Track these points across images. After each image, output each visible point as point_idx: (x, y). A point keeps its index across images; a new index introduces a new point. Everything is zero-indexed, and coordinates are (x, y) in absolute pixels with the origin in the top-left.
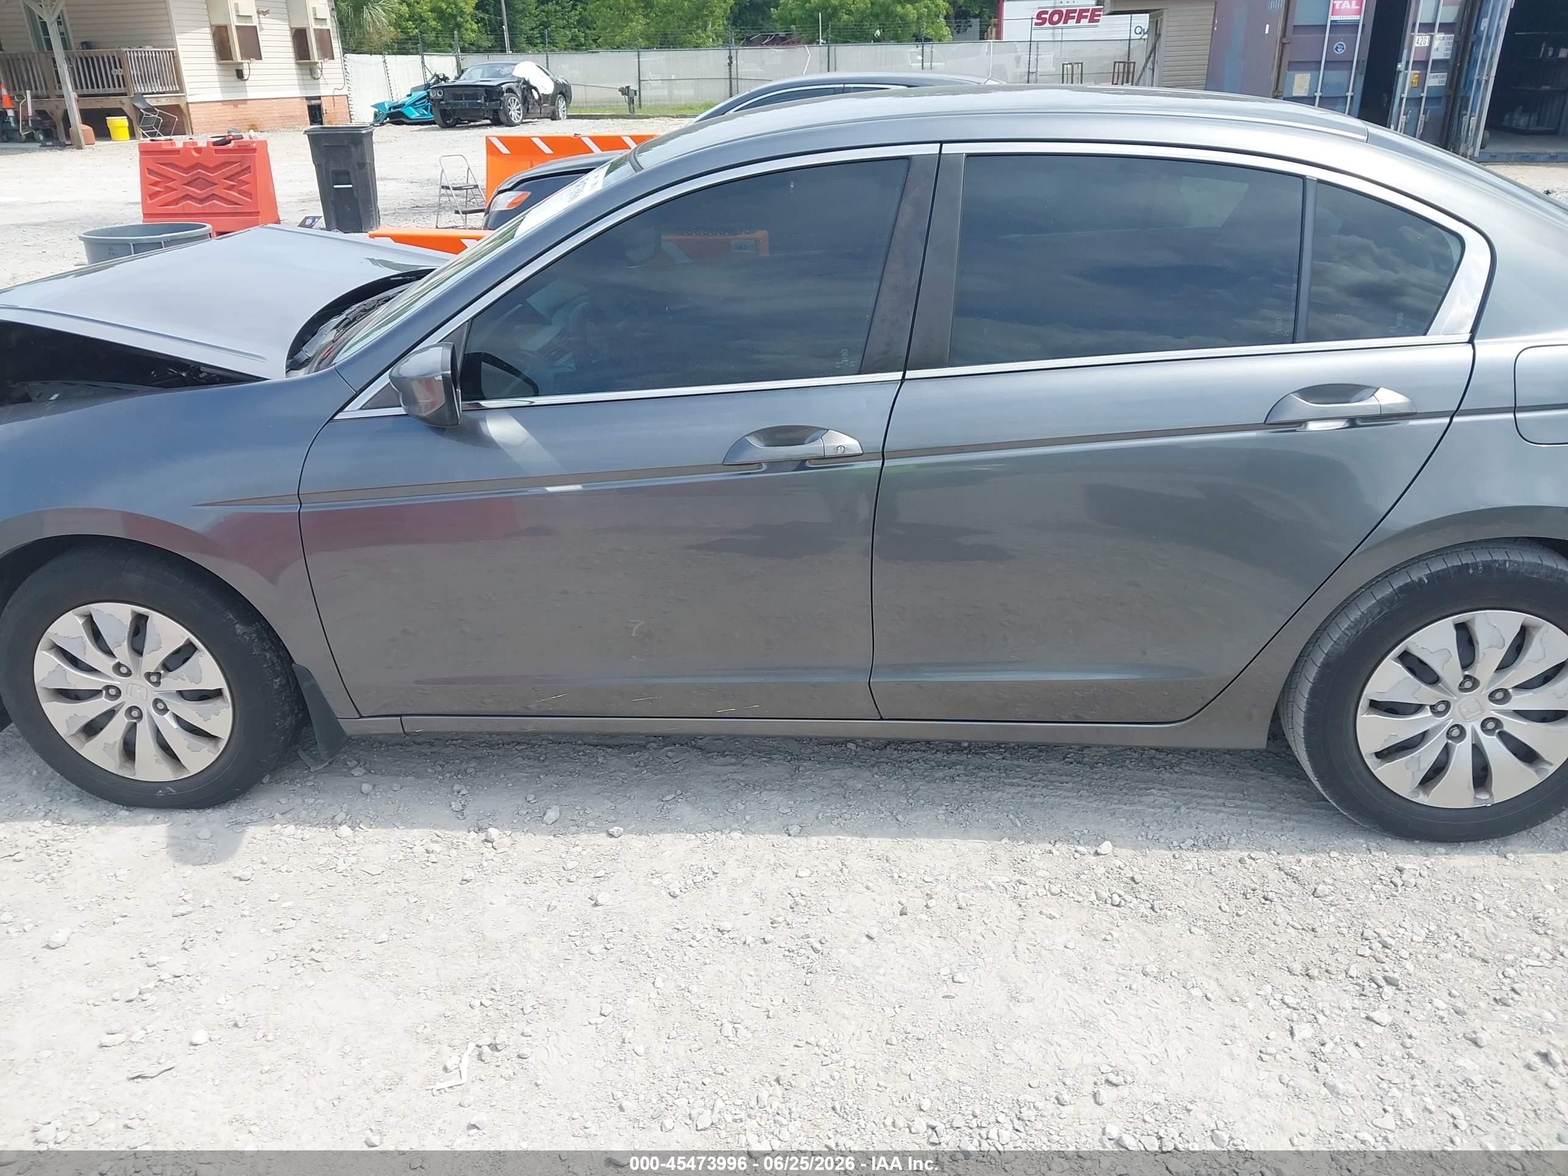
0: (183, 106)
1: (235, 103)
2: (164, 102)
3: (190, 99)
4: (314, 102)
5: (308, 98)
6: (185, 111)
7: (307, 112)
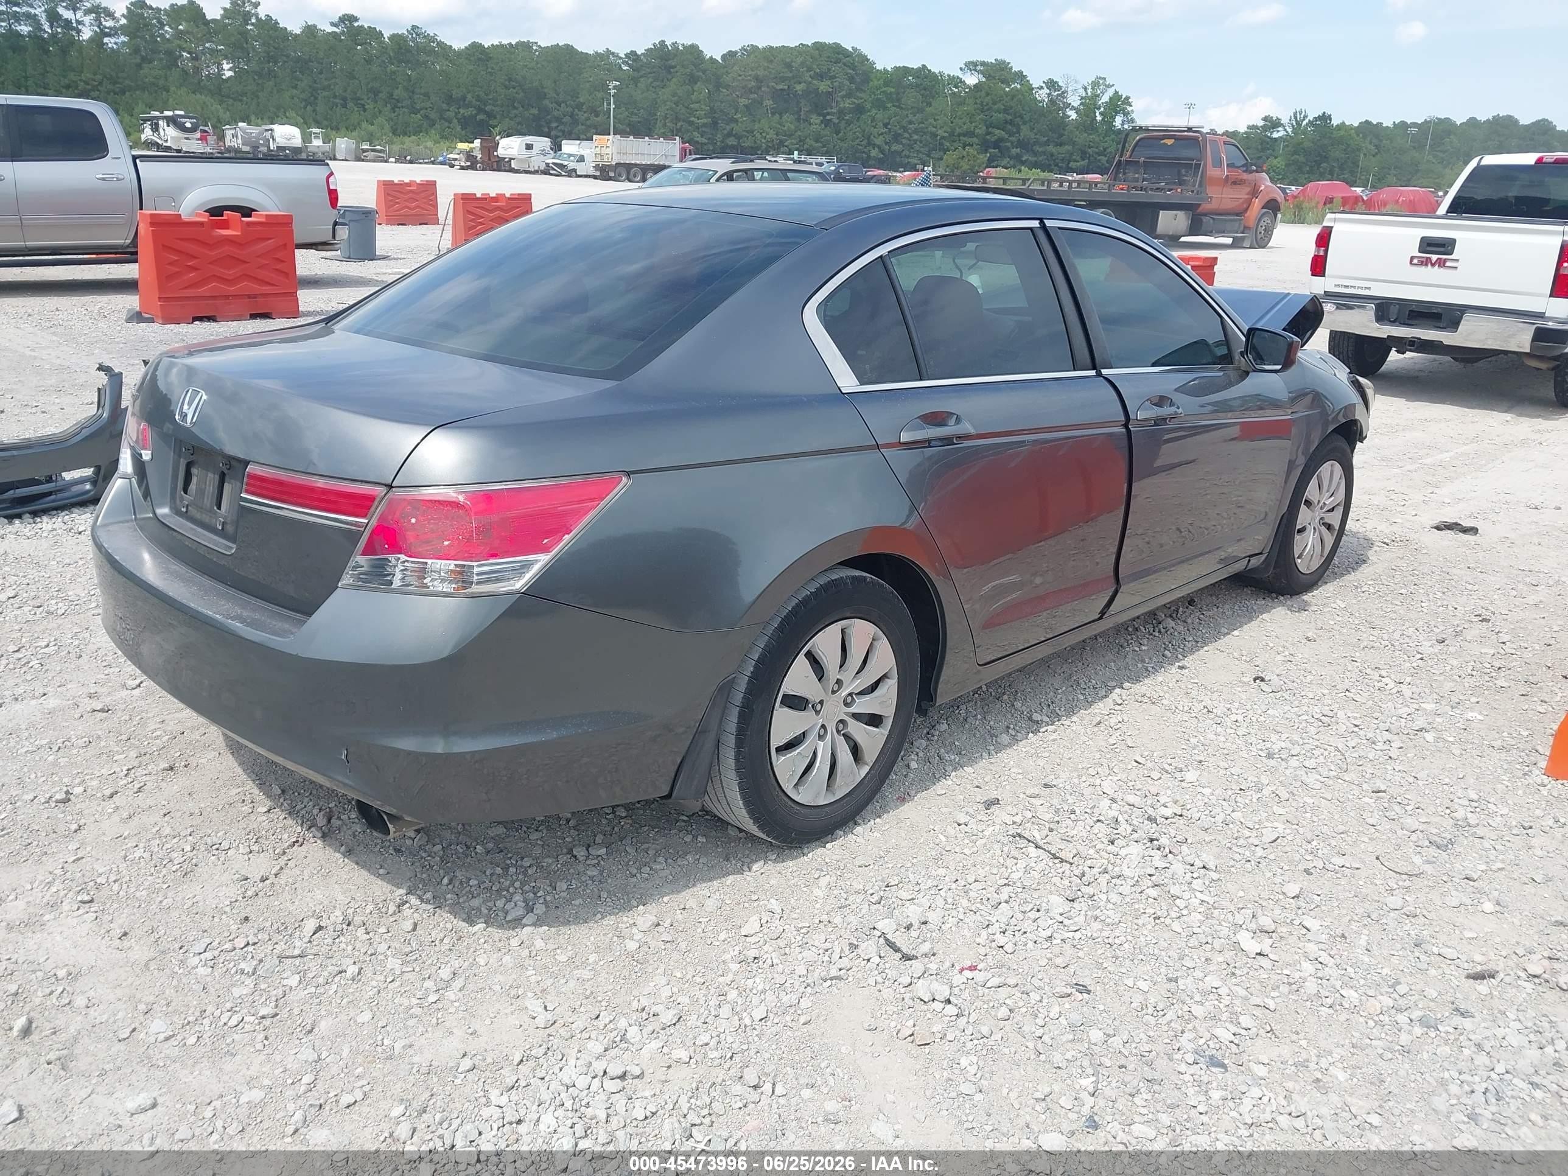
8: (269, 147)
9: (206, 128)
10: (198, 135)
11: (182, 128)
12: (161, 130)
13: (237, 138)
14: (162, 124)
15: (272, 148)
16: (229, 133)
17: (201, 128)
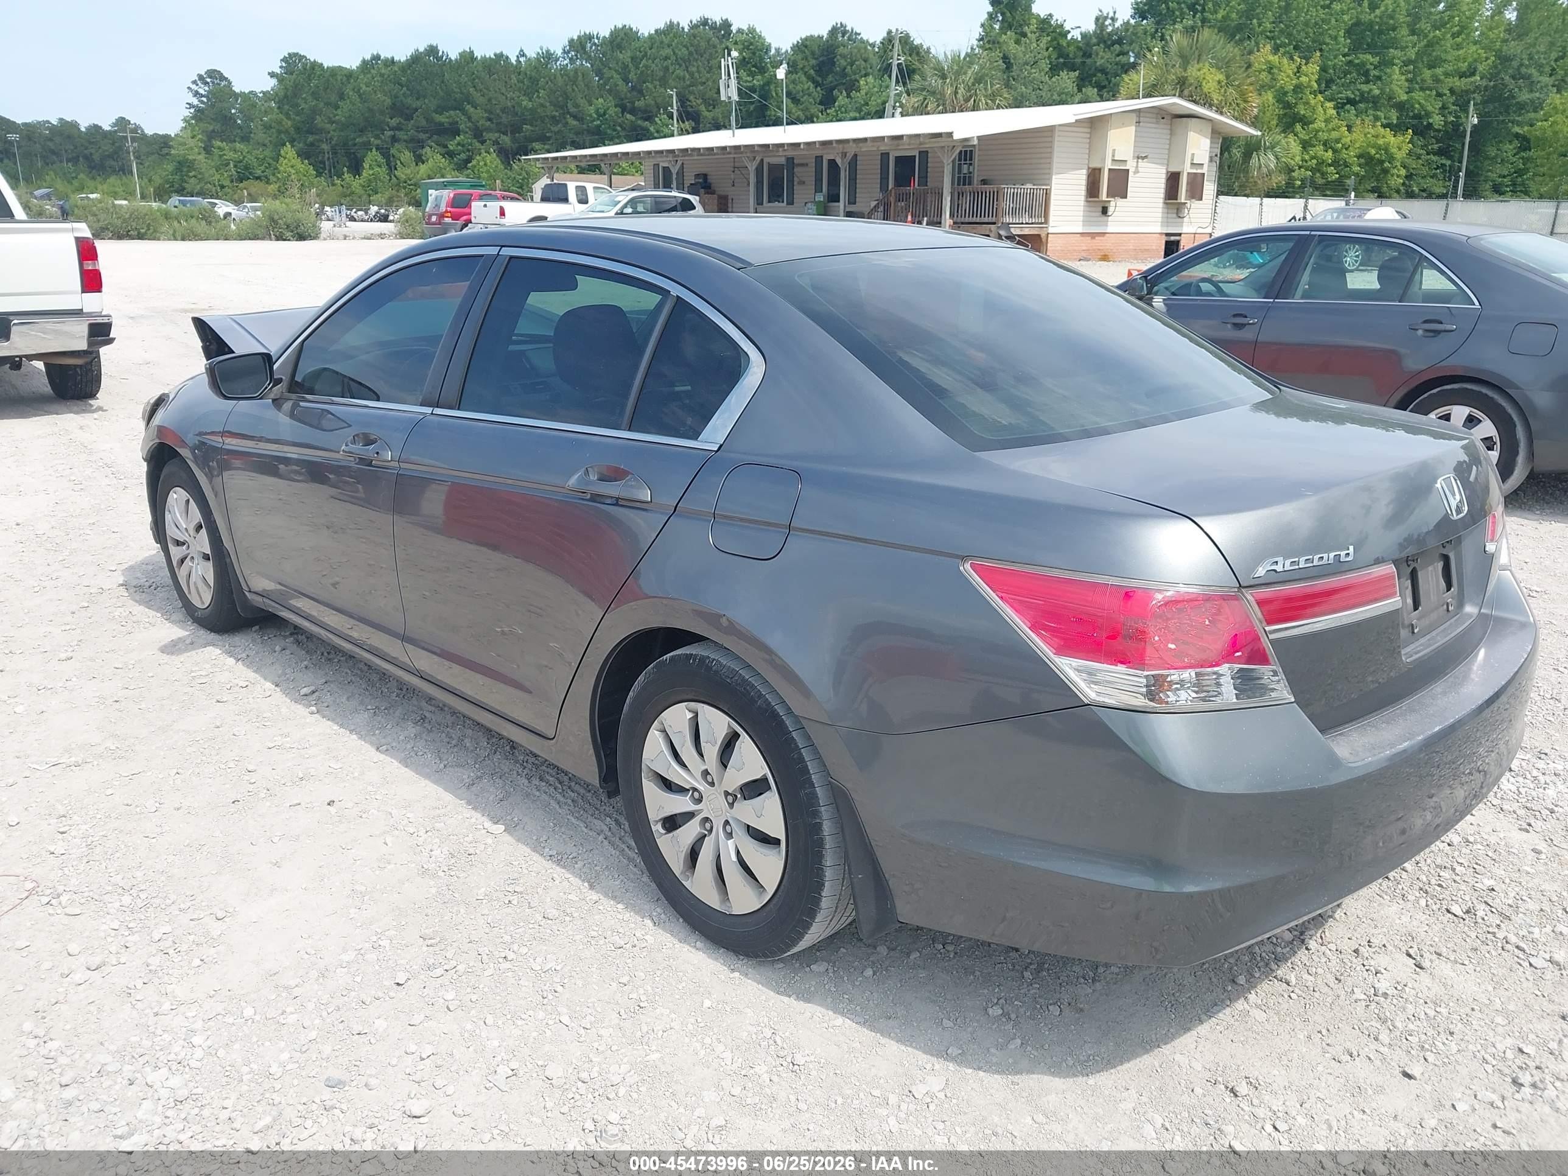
0: (1043, 236)
1: (1093, 235)
2: (1026, 232)
3: (1051, 230)
4: (1173, 238)
5: (1167, 235)
6: (1044, 240)
7: (1163, 247)
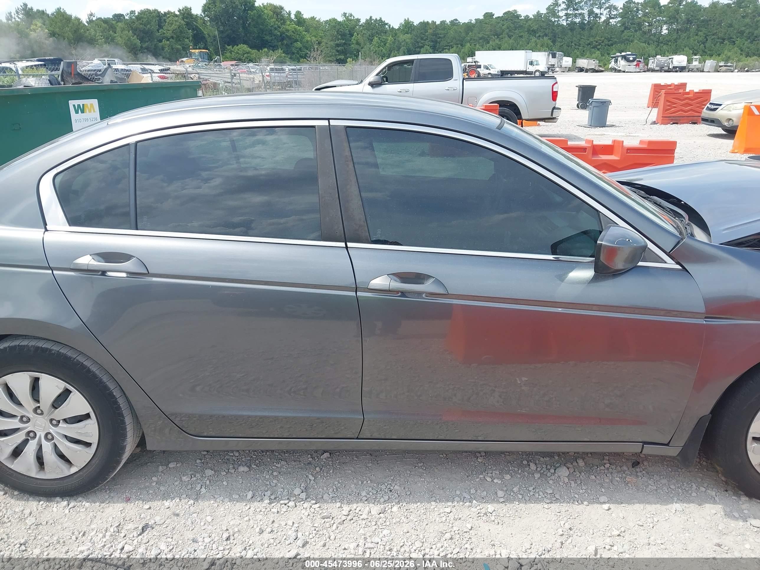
8: (669, 67)
9: (640, 60)
10: (635, 63)
11: (628, 60)
12: (618, 62)
13: (654, 64)
14: (619, 59)
15: (670, 67)
16: (651, 61)
17: (637, 59)
